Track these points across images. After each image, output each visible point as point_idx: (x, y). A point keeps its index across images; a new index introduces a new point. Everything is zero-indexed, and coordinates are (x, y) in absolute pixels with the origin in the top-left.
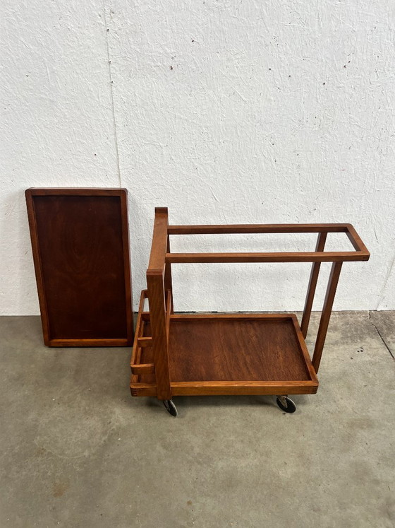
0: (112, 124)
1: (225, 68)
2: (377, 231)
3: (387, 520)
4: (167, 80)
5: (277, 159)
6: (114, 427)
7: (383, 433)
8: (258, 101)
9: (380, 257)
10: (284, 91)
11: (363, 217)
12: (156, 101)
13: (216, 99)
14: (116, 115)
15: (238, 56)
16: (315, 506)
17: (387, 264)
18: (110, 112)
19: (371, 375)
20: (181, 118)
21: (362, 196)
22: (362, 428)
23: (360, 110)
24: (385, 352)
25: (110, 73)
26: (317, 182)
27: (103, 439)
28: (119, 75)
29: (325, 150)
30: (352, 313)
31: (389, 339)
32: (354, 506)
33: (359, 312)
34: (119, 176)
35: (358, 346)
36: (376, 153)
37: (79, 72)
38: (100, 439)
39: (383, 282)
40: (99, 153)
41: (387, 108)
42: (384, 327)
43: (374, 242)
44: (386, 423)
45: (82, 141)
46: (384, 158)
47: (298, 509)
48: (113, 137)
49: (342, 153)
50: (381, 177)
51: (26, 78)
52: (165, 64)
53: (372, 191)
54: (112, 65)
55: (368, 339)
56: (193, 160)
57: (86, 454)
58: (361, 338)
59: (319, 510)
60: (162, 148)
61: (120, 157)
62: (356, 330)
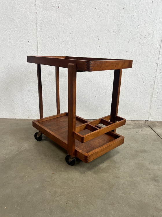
0: (36, 29)
1: (79, 7)
2: (144, 80)
3: (154, 182)
4: (57, 12)
5: (100, 46)
6: (23, 149)
7: (152, 154)
8: (92, 21)
9: (146, 93)
10: (101, 17)
11: (137, 73)
12: (53, 20)
13: (76, 20)
14: (37, 25)
15: (83, 3)
16: (117, 177)
17: (150, 96)
18: (35, 24)
19: (146, 138)
20: (62, 27)
21: (136, 64)
22: (142, 153)
23: (131, 26)
24: (152, 131)
25: (36, 9)
26: (117, 56)
27: (17, 153)
28: (39, 10)
29: (119, 43)
30: (138, 121)
31: (154, 128)
32: (137, 177)
33: (140, 121)
34: (37, 51)
35: (140, 129)
36: (139, 44)
37: (24, 8)
38: (15, 153)
39: (149, 106)
40: (30, 41)
41: (141, 26)
42: (152, 125)
43: (143, 86)
44: (153, 151)
45: (24, 35)
46: (142, 47)
47: (108, 177)
48: (36, 34)
49: (126, 44)
50: (142, 55)
51: (5, 10)
52: (57, 6)
53: (139, 61)
54: (37, 6)
55: (145, 128)
56: (67, 45)
57: (7, 157)
58: (141, 127)
59: (119, 178)
60: (55, 39)
61: (38, 43)
62: (139, 125)
